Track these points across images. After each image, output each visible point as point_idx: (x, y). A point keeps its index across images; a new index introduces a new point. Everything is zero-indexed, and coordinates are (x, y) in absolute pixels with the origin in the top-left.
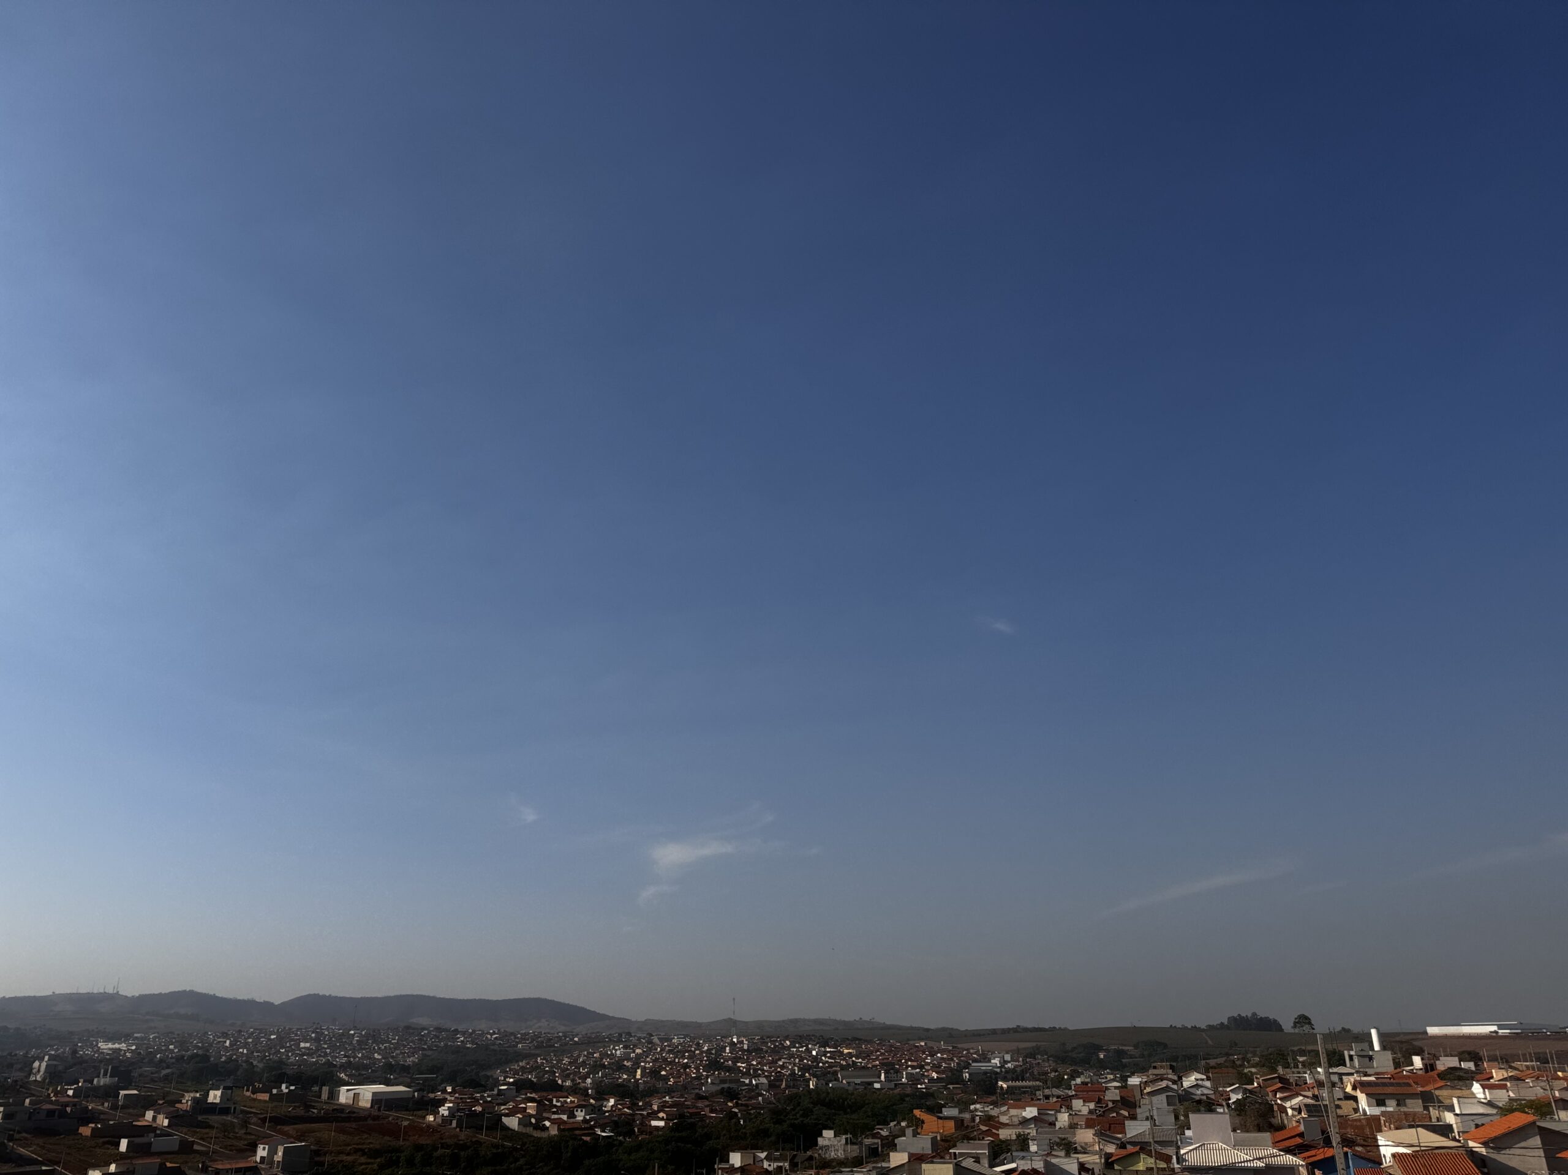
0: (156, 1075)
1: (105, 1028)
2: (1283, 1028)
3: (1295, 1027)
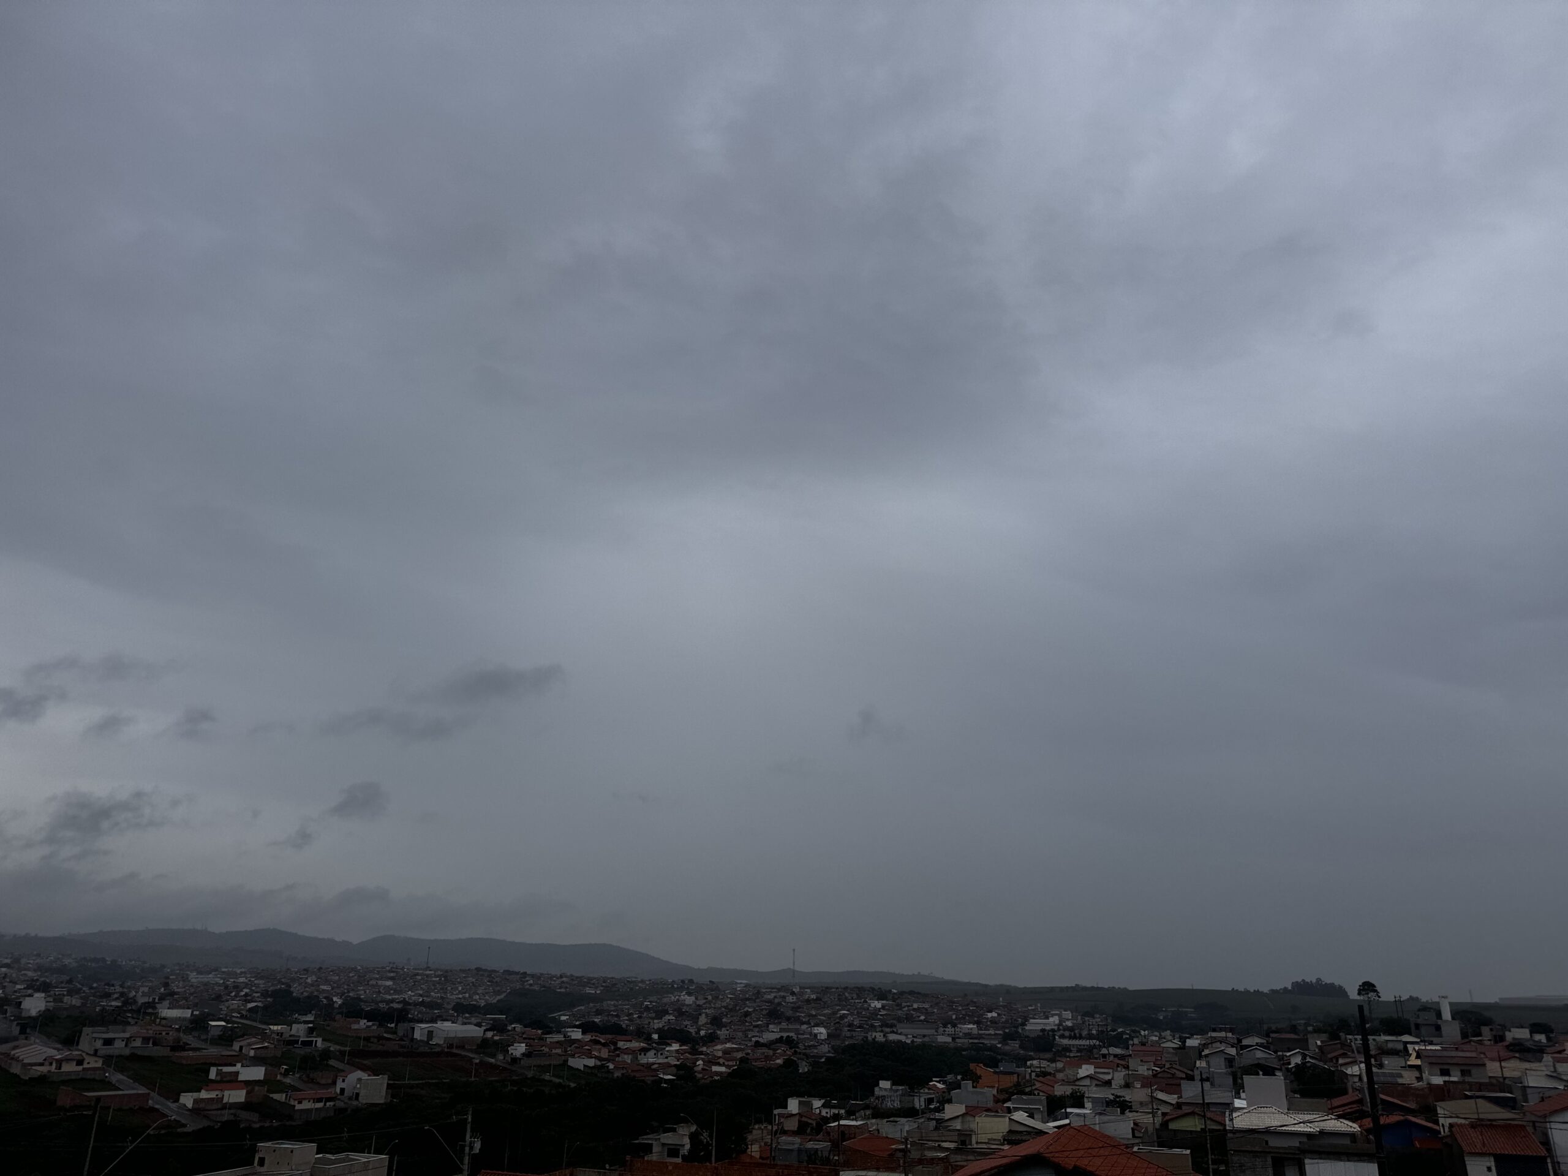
2: (1348, 994)
3: (1359, 994)
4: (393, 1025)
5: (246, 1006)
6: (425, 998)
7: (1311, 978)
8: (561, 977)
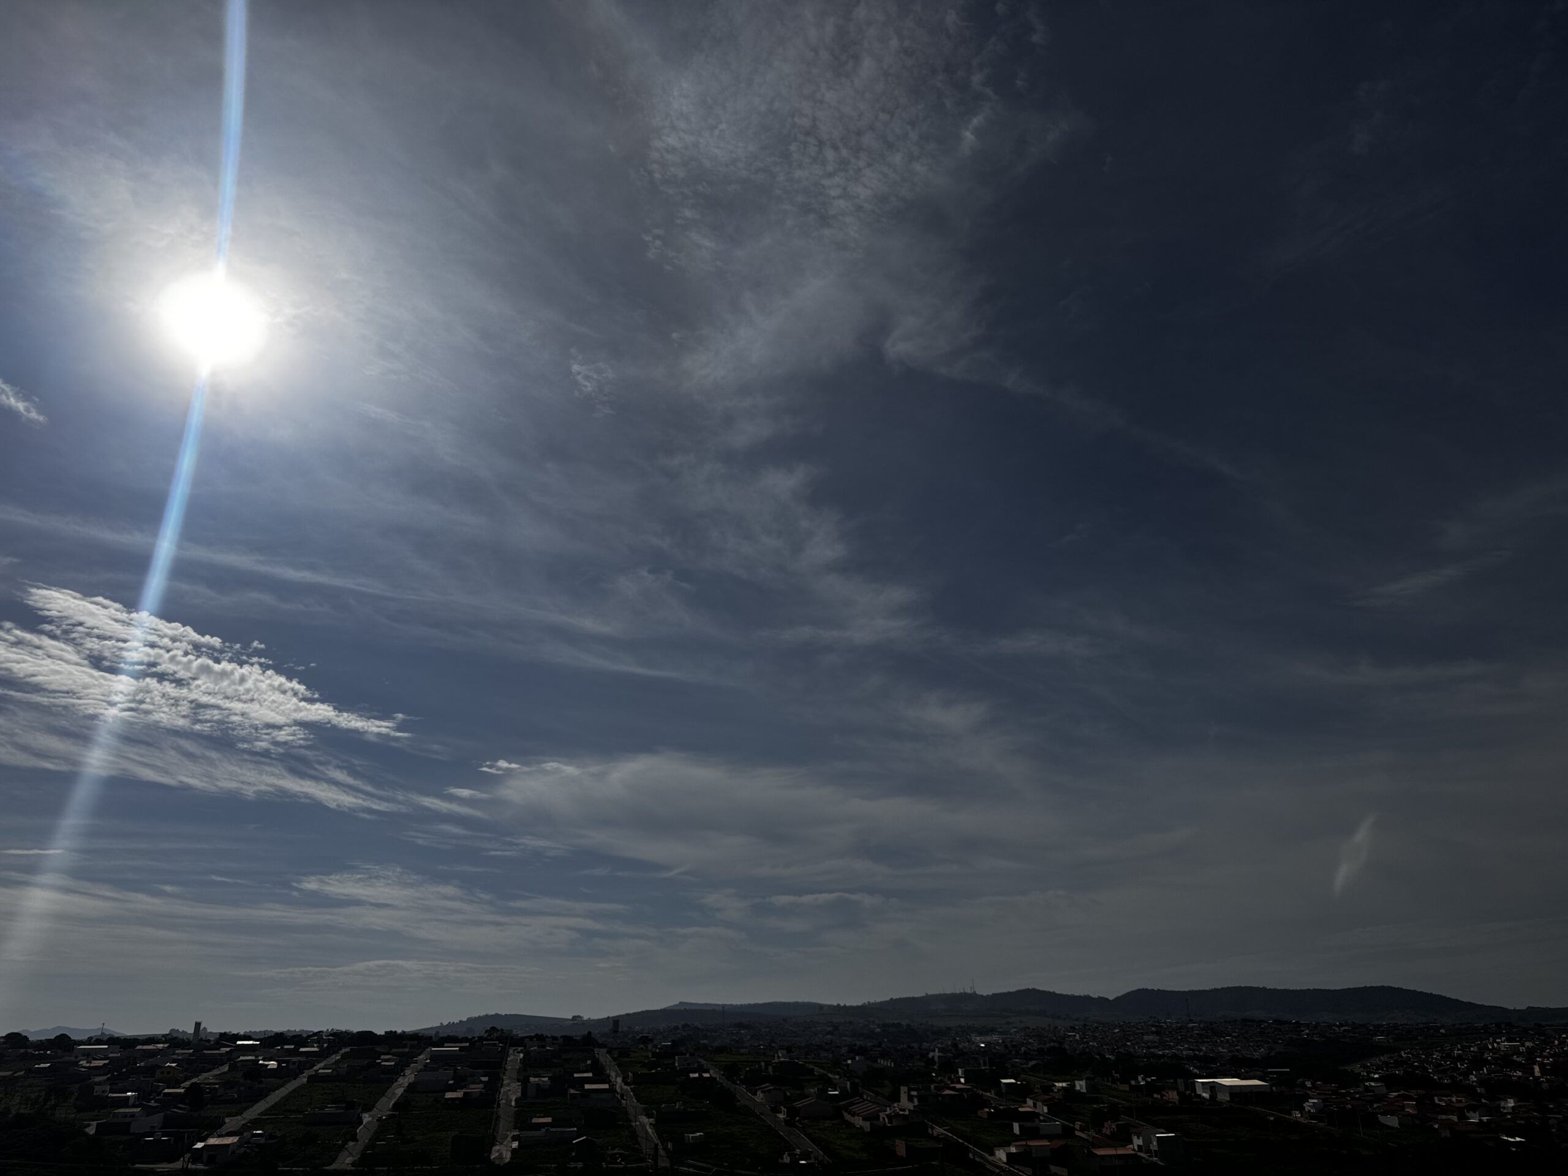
0: (1025, 1066)
1: (973, 1024)
4: (1172, 1081)
5: (1028, 1064)
6: (1197, 1052)
8: (1341, 1025)
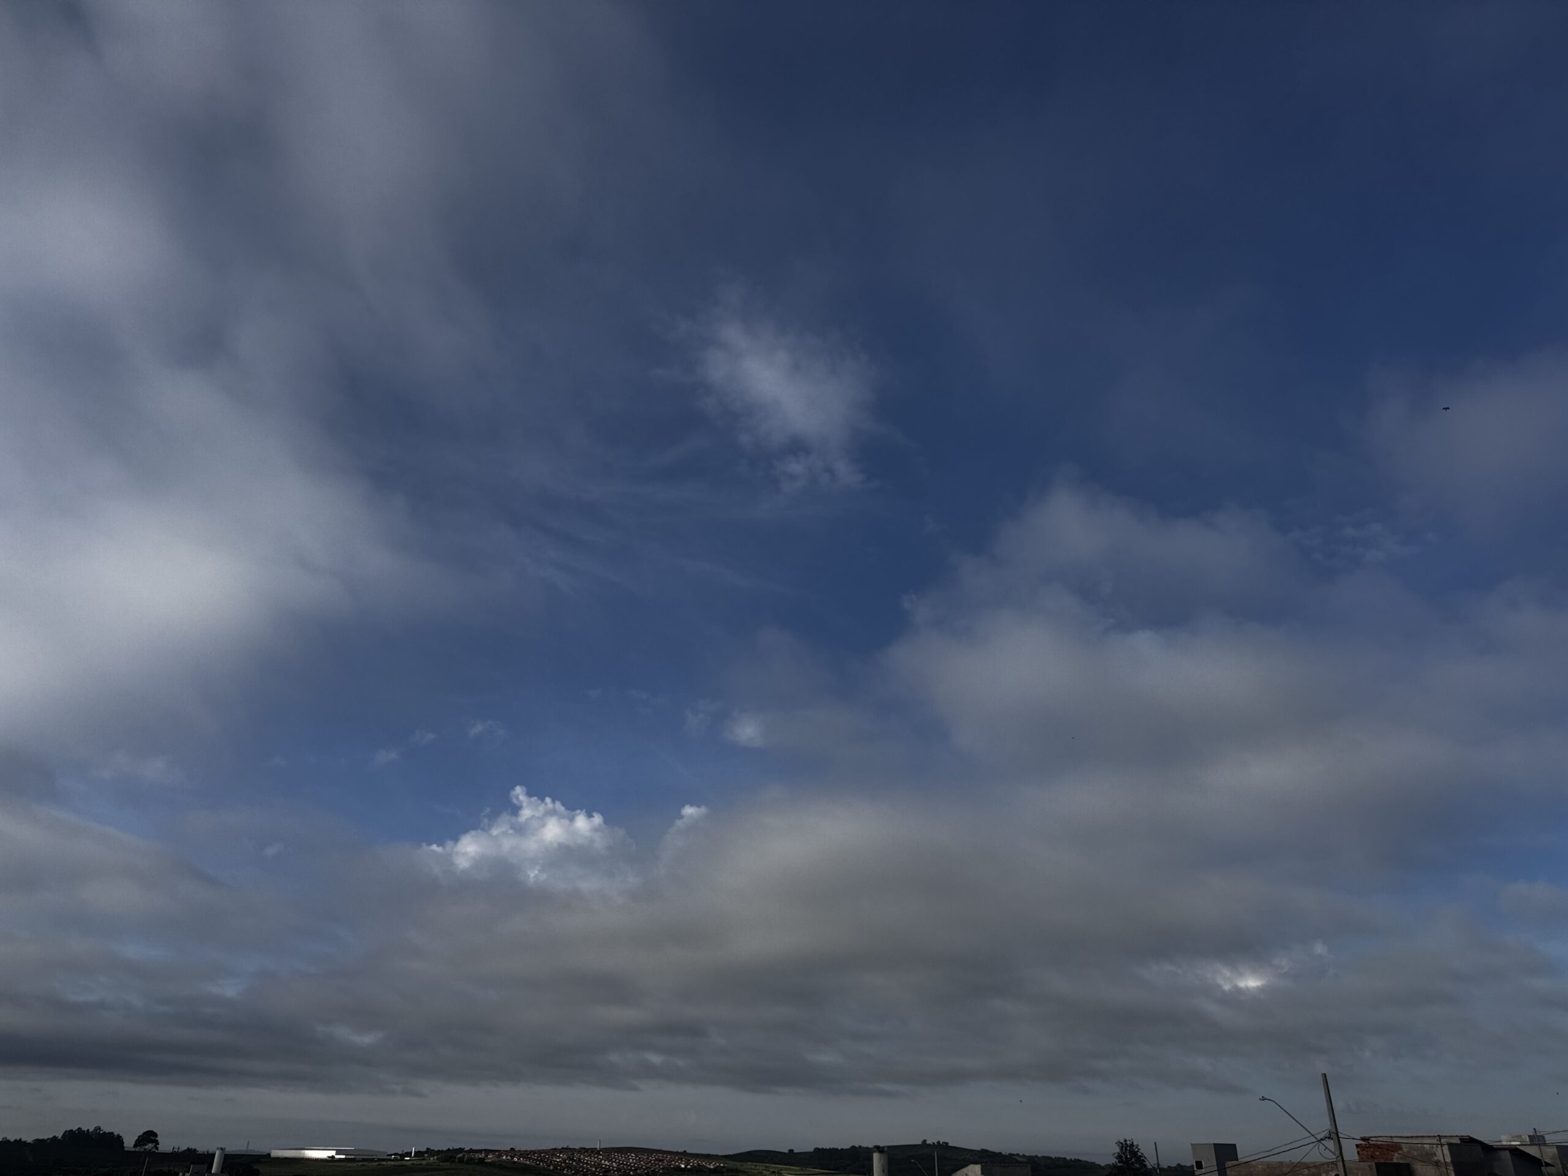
2: (125, 1145)
3: (135, 1146)
7: (89, 1126)
